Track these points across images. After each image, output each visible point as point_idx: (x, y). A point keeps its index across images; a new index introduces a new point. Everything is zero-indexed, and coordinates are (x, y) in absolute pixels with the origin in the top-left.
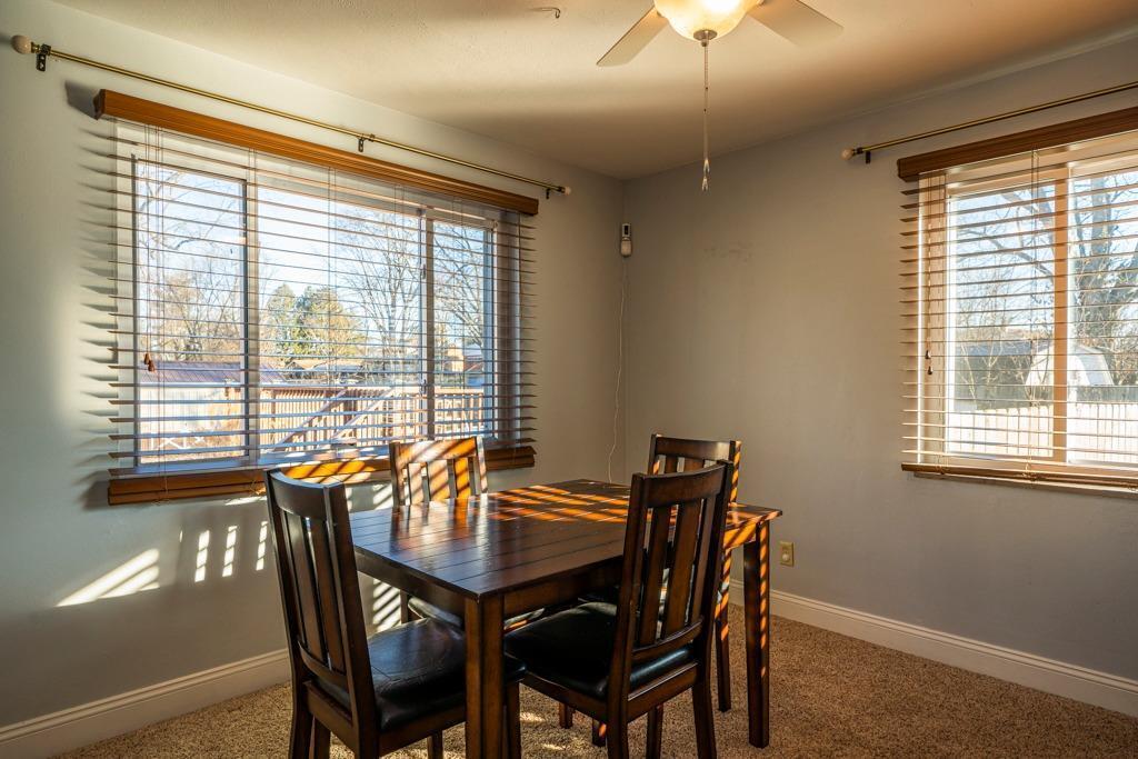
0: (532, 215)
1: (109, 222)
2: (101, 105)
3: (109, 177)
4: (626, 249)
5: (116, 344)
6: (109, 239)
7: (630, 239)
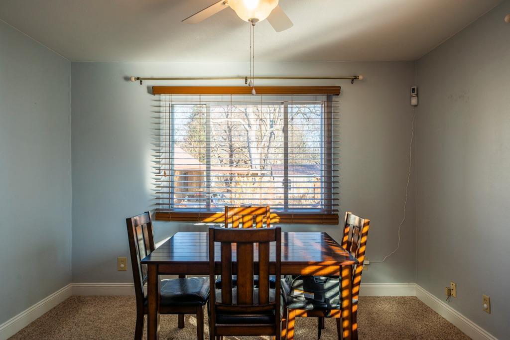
0: (338, 95)
1: (158, 128)
2: (155, 91)
3: (158, 113)
4: (414, 101)
5: (160, 168)
6: (158, 134)
7: (417, 95)
